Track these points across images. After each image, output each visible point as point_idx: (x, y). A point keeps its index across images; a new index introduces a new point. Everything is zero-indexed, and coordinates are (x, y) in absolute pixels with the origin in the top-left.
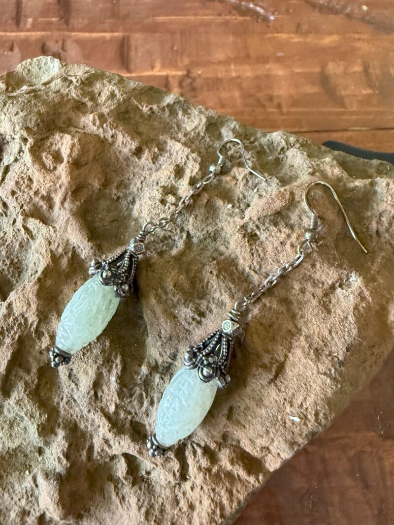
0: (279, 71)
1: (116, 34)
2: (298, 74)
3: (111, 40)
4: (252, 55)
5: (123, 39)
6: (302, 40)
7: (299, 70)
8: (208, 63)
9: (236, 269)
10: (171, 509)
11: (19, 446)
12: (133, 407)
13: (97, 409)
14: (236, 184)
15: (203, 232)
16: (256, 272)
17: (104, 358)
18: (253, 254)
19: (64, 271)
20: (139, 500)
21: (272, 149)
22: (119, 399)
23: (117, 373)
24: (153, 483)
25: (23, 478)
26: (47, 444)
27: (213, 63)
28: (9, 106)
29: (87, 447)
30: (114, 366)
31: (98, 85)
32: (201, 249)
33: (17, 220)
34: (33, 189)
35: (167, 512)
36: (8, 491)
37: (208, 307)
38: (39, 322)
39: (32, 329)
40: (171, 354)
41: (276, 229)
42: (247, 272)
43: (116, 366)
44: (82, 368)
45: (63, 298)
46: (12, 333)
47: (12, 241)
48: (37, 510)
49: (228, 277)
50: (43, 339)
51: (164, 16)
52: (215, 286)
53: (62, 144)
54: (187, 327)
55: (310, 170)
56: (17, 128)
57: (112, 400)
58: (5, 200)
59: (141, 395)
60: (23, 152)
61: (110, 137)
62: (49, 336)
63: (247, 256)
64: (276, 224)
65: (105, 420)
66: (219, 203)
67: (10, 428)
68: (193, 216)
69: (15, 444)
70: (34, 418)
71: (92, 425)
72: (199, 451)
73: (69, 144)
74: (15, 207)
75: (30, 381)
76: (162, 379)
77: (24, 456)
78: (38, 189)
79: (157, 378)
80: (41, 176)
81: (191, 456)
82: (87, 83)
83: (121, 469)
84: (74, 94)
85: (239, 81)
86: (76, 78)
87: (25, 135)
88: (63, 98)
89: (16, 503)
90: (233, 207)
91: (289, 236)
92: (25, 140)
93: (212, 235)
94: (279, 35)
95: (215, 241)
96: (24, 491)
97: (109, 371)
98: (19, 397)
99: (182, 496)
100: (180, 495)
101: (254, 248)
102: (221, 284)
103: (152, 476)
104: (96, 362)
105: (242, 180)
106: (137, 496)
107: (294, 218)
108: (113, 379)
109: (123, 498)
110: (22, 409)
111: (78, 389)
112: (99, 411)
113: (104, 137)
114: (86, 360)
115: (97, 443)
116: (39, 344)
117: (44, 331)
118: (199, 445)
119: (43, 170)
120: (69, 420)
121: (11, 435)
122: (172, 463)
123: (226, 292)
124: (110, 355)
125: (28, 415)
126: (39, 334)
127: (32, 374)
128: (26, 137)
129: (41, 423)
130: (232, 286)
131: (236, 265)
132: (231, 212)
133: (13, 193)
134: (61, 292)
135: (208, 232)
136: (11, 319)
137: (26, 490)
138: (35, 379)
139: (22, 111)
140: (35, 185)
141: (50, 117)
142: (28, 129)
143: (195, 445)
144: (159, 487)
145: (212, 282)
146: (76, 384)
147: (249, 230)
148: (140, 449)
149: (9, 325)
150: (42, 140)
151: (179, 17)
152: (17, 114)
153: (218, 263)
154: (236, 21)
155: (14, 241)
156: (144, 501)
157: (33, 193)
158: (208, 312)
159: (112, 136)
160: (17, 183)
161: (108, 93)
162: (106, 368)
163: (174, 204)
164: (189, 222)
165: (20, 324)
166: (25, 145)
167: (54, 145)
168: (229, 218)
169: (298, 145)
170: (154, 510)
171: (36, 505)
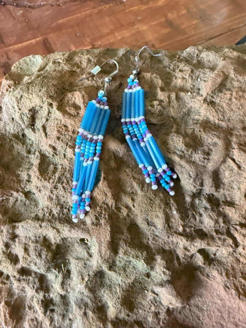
0: (143, 27)
1: (38, 39)
2: (155, 25)
3: (36, 42)
4: (124, 24)
5: (44, 40)
6: (147, 7)
7: (154, 23)
8: (101, 37)
9: (211, 124)
10: (238, 266)
11: (135, 279)
12: (191, 223)
13: (172, 234)
14: (186, 81)
15: (181, 114)
16: (222, 121)
17: (163, 203)
18: (217, 112)
19: (114, 168)
20: (218, 271)
21: (191, 57)
22: (183, 221)
23: (175, 208)
24: (219, 259)
25: (145, 296)
26: (152, 268)
27: (105, 36)
28: (32, 89)
29: (175, 258)
30: (171, 205)
31: (77, 59)
32: (185, 123)
33: (66, 154)
34: (70, 130)
35: (236, 268)
36: (140, 308)
37: (209, 149)
38: (116, 202)
39: (113, 208)
40: (200, 183)
41: (223, 94)
42: (217, 123)
43: (173, 205)
44: (154, 215)
45: (122, 183)
46: (103, 216)
47: (70, 167)
48: (163, 308)
49: (209, 130)
50: (122, 211)
51: (62, 19)
52: (206, 137)
53: (75, 98)
54: (203, 165)
55: (222, 58)
56: (44, 99)
57: (179, 225)
58: (54, 145)
59: (193, 214)
60: (51, 113)
61: (100, 84)
62: (125, 207)
63: (215, 114)
64: (221, 92)
65: (180, 237)
66: (182, 94)
67: (125, 272)
68: (171, 107)
69: (132, 279)
70: (138, 257)
71: (172, 244)
72: (238, 227)
73: (80, 96)
74: (62, 147)
75: (126, 238)
76: (200, 200)
77: (139, 284)
78: (74, 130)
79: (197, 201)
80: (72, 121)
81: (235, 232)
82: (69, 59)
83: (199, 260)
84: (66, 68)
85: (124, 40)
86: (61, 59)
87: (50, 101)
88: (61, 72)
89: (148, 312)
90: (191, 93)
91: (231, 95)
92: (51, 105)
93: (187, 113)
94: (133, 8)
95: (189, 116)
96: (150, 302)
97: (170, 209)
98: (124, 250)
99: (239, 256)
100: (238, 256)
101: (216, 108)
102: (208, 134)
103: (217, 254)
104: (161, 208)
105: (189, 77)
106: (216, 269)
107: (228, 85)
108: (175, 212)
109: (208, 275)
110: (129, 255)
111: (156, 228)
112: (174, 234)
113: (97, 85)
114: (154, 209)
115: (180, 253)
116: (122, 214)
117: (120, 206)
118: (236, 225)
119: (72, 117)
120: (158, 249)
121: (127, 276)
122: (227, 241)
123: (214, 137)
124: (166, 201)
125: (135, 257)
126: (118, 209)
127: (125, 234)
128: (51, 102)
129: (145, 257)
130: (216, 133)
131: (210, 122)
132: (191, 96)
133: (58, 138)
134: (120, 179)
135: (183, 112)
136: (98, 208)
137: (151, 302)
138: (128, 236)
139: (42, 88)
140: (70, 128)
141: (61, 85)
142: (51, 97)
143: (234, 226)
144: (224, 259)
145: (202, 135)
146: (154, 226)
147: (209, 101)
148: (208, 242)
149: (98, 212)
150: (61, 100)
151: (72, 17)
152: (40, 91)
153: (201, 125)
154: (106, 8)
155: (71, 166)
156: (221, 270)
157: (71, 133)
158: (210, 152)
159: (102, 83)
160: (58, 131)
161: (86, 61)
162: (167, 208)
163: (159, 105)
164: (170, 111)
165: (105, 209)
166: (52, 107)
167: (70, 101)
168: (193, 100)
169: (205, 50)
170: (229, 271)
171: (161, 306)
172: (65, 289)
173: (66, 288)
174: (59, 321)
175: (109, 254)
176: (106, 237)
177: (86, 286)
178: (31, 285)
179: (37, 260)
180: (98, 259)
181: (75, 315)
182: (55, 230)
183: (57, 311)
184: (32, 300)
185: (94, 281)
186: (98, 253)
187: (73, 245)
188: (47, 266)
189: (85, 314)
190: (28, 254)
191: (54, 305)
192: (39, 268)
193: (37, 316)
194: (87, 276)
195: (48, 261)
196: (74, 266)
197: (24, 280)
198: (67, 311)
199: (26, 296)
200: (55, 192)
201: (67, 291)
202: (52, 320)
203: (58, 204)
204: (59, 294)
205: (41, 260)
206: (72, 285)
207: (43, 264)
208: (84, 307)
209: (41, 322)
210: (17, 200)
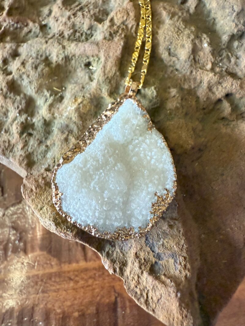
172: (52, 111)
173: (54, 111)
174: (34, 146)
175: (114, 72)
176: (116, 52)
177: (77, 110)
178: (16, 105)
179: (31, 72)
180: (100, 76)
181: (54, 141)
182: (61, 46)
183: (35, 137)
184: (12, 125)
185: (88, 107)
186: (101, 69)
187: (75, 70)
188: (40, 82)
189: (66, 140)
190: (24, 67)
191: (33, 129)
192: (30, 82)
193: (10, 139)
194: (81, 97)
195: (43, 75)
196: (70, 90)
197: (10, 98)
198: (46, 139)
199: (7, 121)
200: (73, 20)
201: (53, 114)
202: (26, 144)
203: (72, 29)
204: (43, 118)
205: (35, 72)
206: (60, 109)
207: (36, 76)
208: (67, 133)
209: (14, 145)
210: (30, 32)
